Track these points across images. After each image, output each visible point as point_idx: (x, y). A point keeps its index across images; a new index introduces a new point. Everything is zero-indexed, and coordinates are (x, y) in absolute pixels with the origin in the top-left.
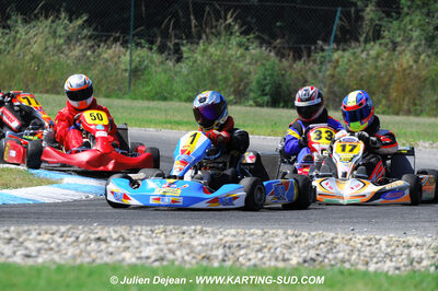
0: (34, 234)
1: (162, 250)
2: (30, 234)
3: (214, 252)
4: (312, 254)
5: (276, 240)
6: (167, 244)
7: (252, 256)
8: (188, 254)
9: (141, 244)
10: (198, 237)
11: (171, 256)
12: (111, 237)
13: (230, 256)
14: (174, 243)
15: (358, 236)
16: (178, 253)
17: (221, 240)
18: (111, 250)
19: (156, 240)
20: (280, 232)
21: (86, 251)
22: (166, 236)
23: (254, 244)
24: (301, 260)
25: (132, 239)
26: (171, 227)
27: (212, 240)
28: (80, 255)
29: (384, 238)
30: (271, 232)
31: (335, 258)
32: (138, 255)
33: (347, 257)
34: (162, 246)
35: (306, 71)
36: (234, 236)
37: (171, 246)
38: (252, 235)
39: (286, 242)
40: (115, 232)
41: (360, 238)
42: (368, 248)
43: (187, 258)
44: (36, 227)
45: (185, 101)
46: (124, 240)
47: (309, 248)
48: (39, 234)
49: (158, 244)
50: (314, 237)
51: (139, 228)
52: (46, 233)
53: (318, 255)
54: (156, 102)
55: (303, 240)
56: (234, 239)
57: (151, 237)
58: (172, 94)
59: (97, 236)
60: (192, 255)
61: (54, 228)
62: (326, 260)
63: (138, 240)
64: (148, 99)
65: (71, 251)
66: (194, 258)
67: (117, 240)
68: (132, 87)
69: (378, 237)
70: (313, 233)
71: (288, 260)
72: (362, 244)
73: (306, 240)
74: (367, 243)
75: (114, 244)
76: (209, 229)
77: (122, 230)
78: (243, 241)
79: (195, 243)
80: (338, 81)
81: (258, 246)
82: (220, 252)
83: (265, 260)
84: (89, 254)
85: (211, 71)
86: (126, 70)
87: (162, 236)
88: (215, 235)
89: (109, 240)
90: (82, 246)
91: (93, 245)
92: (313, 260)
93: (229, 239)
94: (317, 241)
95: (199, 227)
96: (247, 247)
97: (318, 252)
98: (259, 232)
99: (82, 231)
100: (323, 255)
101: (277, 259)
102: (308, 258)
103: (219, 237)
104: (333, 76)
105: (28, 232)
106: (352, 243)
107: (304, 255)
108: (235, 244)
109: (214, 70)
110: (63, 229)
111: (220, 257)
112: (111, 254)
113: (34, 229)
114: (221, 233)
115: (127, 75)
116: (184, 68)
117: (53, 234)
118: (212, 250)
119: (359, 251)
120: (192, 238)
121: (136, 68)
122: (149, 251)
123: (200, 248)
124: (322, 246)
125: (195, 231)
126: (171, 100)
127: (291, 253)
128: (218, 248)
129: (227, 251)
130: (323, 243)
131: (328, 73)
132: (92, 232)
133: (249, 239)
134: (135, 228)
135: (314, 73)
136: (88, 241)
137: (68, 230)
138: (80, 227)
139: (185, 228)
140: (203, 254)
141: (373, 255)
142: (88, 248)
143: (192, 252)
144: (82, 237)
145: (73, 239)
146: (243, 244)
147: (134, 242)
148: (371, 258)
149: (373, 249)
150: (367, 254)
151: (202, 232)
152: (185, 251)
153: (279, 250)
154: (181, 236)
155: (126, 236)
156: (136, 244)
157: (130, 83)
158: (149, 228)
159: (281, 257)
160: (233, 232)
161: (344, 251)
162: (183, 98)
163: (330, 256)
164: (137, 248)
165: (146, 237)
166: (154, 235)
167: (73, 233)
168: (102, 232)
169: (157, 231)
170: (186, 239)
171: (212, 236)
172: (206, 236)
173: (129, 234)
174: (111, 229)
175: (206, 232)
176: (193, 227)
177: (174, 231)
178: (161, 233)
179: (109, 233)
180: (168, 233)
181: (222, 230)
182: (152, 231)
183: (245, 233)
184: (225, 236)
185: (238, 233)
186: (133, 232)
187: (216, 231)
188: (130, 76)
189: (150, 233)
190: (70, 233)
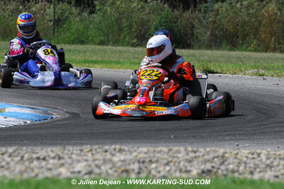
1: (90, 166)
3: (132, 167)
4: (208, 166)
5: (180, 155)
6: (94, 160)
7: (161, 168)
8: (111, 169)
9: (73, 161)
10: (118, 154)
11: (97, 171)
12: (49, 156)
13: (145, 169)
14: (99, 160)
15: (243, 151)
16: (103, 168)
17: (136, 156)
18: (49, 166)
19: (85, 158)
20: (182, 149)
21: (29, 167)
22: (93, 154)
23: (162, 159)
24: (200, 171)
25: (66, 157)
26: (96, 146)
27: (129, 157)
28: (25, 171)
29: (264, 152)
30: (175, 149)
31: (227, 169)
32: (71, 170)
33: (236, 168)
34: (90, 163)
35: (193, 19)
36: (146, 153)
37: (97, 162)
38: (160, 152)
39: (187, 157)
40: (52, 151)
41: (244, 152)
42: (252, 161)
43: (110, 172)
45: (99, 44)
46: (60, 158)
47: (205, 162)
49: (86, 160)
50: (208, 153)
51: (71, 148)
53: (213, 167)
54: (75, 46)
55: (201, 155)
56: (146, 155)
57: (80, 155)
58: (87, 39)
59: (38, 155)
60: (114, 169)
61: (3, 149)
62: (220, 172)
63: (70, 158)
64: (69, 44)
65: (19, 168)
66: (115, 171)
67: (54, 158)
68: (56, 34)
69: (258, 151)
70: (208, 149)
71: (190, 171)
72: (247, 157)
73: (203, 155)
74: (250, 156)
75: (51, 161)
76: (126, 148)
77: (57, 150)
78: (154, 157)
79: (115, 159)
80: (219, 25)
81: (165, 161)
82: (136, 166)
83: (171, 172)
84: (32, 170)
85: (118, 20)
86: (51, 21)
87: (90, 154)
88: (131, 152)
89: (47, 158)
90: (27, 163)
91: (35, 163)
92: (209, 171)
93: (141, 155)
94: (211, 155)
95: (118, 147)
96: (157, 161)
97: (213, 165)
98: (165, 149)
99: (26, 151)
100: (217, 166)
101: (181, 171)
102: (205, 169)
103: (135, 154)
104: (214, 22)
106: (239, 157)
107: (203, 167)
108: (147, 160)
109: (121, 19)
111: (136, 170)
112: (50, 169)
114: (135, 151)
115: (51, 24)
116: (97, 17)
117: (3, 154)
118: (129, 164)
119: (245, 163)
120: (113, 155)
121: (59, 18)
122: (80, 167)
123: (120, 163)
124: (216, 159)
125: (115, 149)
126: (87, 43)
127: (191, 166)
128: (134, 163)
129: (142, 165)
130: (217, 157)
131: (210, 20)
132: (33, 153)
133: (158, 155)
134: (67, 148)
135: (200, 20)
136: (31, 160)
137: (15, 151)
138: (24, 148)
139: (107, 147)
140: (123, 168)
141: (256, 166)
142: (32, 165)
143: (114, 167)
144: (26, 156)
145: (19, 158)
146: (154, 160)
147: (67, 160)
148: (255, 169)
149: (256, 161)
150: (252, 165)
151: (121, 151)
152: (108, 166)
153: (182, 163)
154: (104, 154)
155: (61, 155)
156: (70, 161)
157: (54, 30)
158: (78, 148)
159: (184, 170)
160: (145, 149)
161: (233, 163)
162: (97, 42)
163: (223, 167)
164: (71, 164)
165: (77, 155)
166: (83, 154)
167: (19, 153)
168: (42, 152)
169: (85, 150)
170: (108, 156)
171: (128, 153)
172: (124, 153)
173: (63, 153)
174: (49, 149)
175: (124, 150)
176: (113, 147)
177: (98, 150)
178: (88, 152)
179: (47, 152)
180: (94, 152)
181: (135, 148)
182: (81, 151)
183: (154, 151)
184: (139, 153)
185: (149, 151)
186: (66, 151)
187: (132, 149)
188: (54, 25)
189: (79, 152)
190: (16, 154)
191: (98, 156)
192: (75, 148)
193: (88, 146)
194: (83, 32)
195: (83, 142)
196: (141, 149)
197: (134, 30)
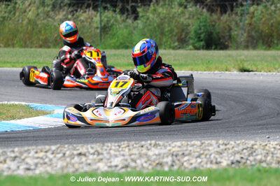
0: (32, 153)
1: (127, 160)
2: (29, 153)
5: (211, 148)
6: (131, 155)
7: (193, 161)
8: (146, 162)
9: (111, 156)
10: (153, 149)
12: (89, 152)
13: (177, 162)
14: (135, 154)
16: (138, 161)
17: (170, 150)
18: (89, 161)
19: (122, 153)
21: (70, 163)
22: (129, 150)
23: (194, 152)
24: (229, 162)
25: (104, 152)
26: (133, 143)
27: (163, 151)
28: (67, 166)
30: (206, 142)
31: (255, 160)
32: (109, 164)
33: (264, 159)
34: (126, 157)
36: (180, 147)
37: (133, 157)
38: (193, 145)
39: (218, 149)
40: (92, 148)
43: (145, 165)
44: (34, 147)
46: (99, 154)
47: (235, 153)
48: (36, 152)
49: (124, 155)
50: (238, 145)
51: (109, 145)
52: (41, 151)
53: (242, 158)
55: (231, 147)
56: (179, 149)
57: (118, 150)
58: (132, 44)
59: (79, 152)
60: (148, 162)
61: (47, 147)
62: (248, 162)
63: (109, 153)
64: (115, 49)
66: (150, 164)
67: (93, 154)
68: (103, 40)
70: (239, 142)
71: (220, 163)
72: (274, 148)
73: (233, 147)
74: (278, 147)
75: (91, 157)
76: (161, 143)
77: (97, 147)
78: (186, 150)
81: (197, 154)
82: (169, 159)
83: (202, 163)
87: (127, 150)
88: (165, 147)
89: (87, 154)
91: (76, 159)
92: (238, 162)
94: (241, 148)
95: (153, 142)
96: (189, 154)
97: (242, 156)
98: (198, 143)
99: (68, 148)
100: (245, 157)
101: (211, 162)
102: (234, 161)
103: (169, 148)
104: (250, 25)
105: (28, 151)
106: (267, 148)
107: (232, 158)
110: (53, 148)
111: (170, 163)
112: (89, 164)
113: (33, 149)
114: (170, 145)
115: (98, 31)
116: (140, 24)
117: (46, 152)
118: (163, 158)
119: (273, 153)
120: (149, 150)
121: (105, 26)
122: (117, 161)
123: (154, 156)
124: (245, 151)
125: (150, 144)
127: (221, 158)
128: (167, 156)
129: (175, 158)
130: (246, 149)
131: (246, 22)
132: (75, 149)
133: (191, 148)
134: (106, 144)
136: (72, 156)
137: (57, 149)
138: (66, 146)
139: (143, 143)
140: (157, 162)
142: (73, 161)
143: (149, 160)
144: (68, 153)
145: (61, 155)
146: (186, 153)
147: (106, 155)
150: (278, 155)
151: (156, 145)
152: (143, 160)
153: (213, 155)
154: (140, 149)
155: (100, 151)
157: (101, 37)
158: (116, 144)
159: (214, 161)
160: (179, 144)
161: (261, 154)
163: (251, 158)
164: (108, 160)
165: (115, 151)
166: (120, 149)
167: (61, 151)
168: (82, 149)
169: (123, 146)
170: (144, 151)
171: (163, 147)
172: (159, 147)
173: (102, 149)
174: (89, 146)
175: (159, 145)
176: (149, 142)
177: (135, 146)
179: (88, 149)
180: (131, 147)
181: (170, 143)
182: (119, 146)
183: (188, 145)
184: (173, 147)
185: (182, 145)
186: (105, 148)
187: (166, 144)
188: (101, 32)
189: (118, 147)
190: (59, 151)
191: (135, 151)
192: (113, 144)
193: (126, 142)
194: (128, 38)
196: (175, 143)
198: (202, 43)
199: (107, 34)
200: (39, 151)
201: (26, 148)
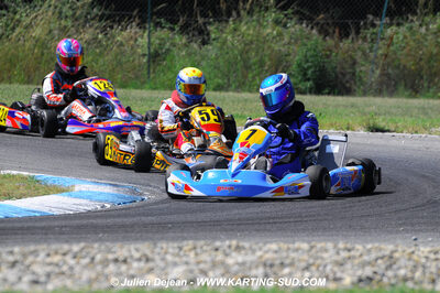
0: (42, 255)
1: (191, 272)
2: (37, 256)
4: (368, 271)
5: (325, 255)
6: (198, 263)
7: (298, 275)
8: (223, 275)
9: (167, 264)
10: (234, 254)
12: (132, 257)
14: (205, 262)
17: (261, 257)
18: (132, 272)
19: (185, 259)
20: (330, 245)
21: (103, 274)
22: (196, 254)
23: (299, 261)
24: (355, 279)
25: (157, 258)
26: (202, 242)
27: (250, 258)
28: (96, 279)
30: (319, 245)
31: (396, 277)
33: (409, 274)
34: (191, 267)
36: (276, 252)
38: (297, 250)
39: (338, 258)
40: (137, 250)
41: (424, 250)
42: (434, 263)
44: (45, 246)
46: (148, 260)
47: (364, 265)
48: (48, 255)
50: (369, 251)
51: (164, 245)
52: (56, 253)
53: (375, 273)
55: (358, 254)
56: (275, 256)
57: (178, 255)
59: (115, 256)
61: (66, 247)
62: (385, 279)
63: (164, 259)
65: (86, 275)
67: (139, 260)
70: (369, 246)
71: (340, 279)
72: (426, 258)
73: (361, 255)
74: (433, 256)
75: (135, 265)
76: (246, 245)
77: (145, 248)
78: (287, 257)
79: (230, 261)
82: (260, 272)
84: (107, 277)
87: (192, 254)
88: (254, 251)
89: (129, 260)
90: (99, 268)
92: (370, 279)
93: (268, 256)
94: (373, 256)
95: (234, 243)
96: (292, 264)
97: (375, 269)
98: (305, 246)
99: (98, 250)
100: (381, 272)
101: (327, 278)
102: (364, 277)
103: (259, 253)
105: (35, 253)
106: (415, 257)
107: (359, 272)
108: (277, 262)
110: (76, 248)
113: (43, 249)
114: (260, 249)
117: (64, 254)
118: (250, 269)
119: (424, 267)
120: (227, 255)
123: (236, 268)
124: (379, 262)
125: (230, 247)
127: (343, 272)
128: (257, 267)
129: (269, 270)
130: (381, 258)
132: (109, 251)
133: (293, 255)
134: (159, 245)
136: (105, 263)
137: (82, 250)
138: (96, 245)
139: (218, 244)
143: (227, 272)
144: (98, 257)
146: (287, 262)
147: (158, 262)
150: (434, 270)
151: (238, 248)
153: (329, 267)
154: (214, 254)
155: (150, 255)
156: (162, 264)
158: (176, 245)
159: (331, 277)
160: (274, 247)
161: (406, 267)
163: (390, 273)
164: (164, 269)
165: (173, 255)
166: (182, 253)
167: (88, 253)
168: (122, 251)
169: (186, 248)
170: (220, 257)
171: (250, 252)
172: (243, 252)
173: (153, 252)
174: (132, 247)
175: (244, 248)
176: (227, 243)
177: (205, 248)
178: (190, 250)
179: (130, 251)
180: (199, 250)
181: (261, 245)
182: (180, 249)
183: (288, 249)
184: (267, 252)
185: (280, 248)
186: (157, 250)
187: (254, 247)
188: (149, 61)
189: (177, 251)
190: (84, 253)
191: (205, 257)
192: (171, 244)
193: (191, 242)
195: (185, 235)
196: (269, 246)
197: (266, 68)
198: (309, 84)
199: (159, 64)
200: (52, 252)
201: (32, 248)
